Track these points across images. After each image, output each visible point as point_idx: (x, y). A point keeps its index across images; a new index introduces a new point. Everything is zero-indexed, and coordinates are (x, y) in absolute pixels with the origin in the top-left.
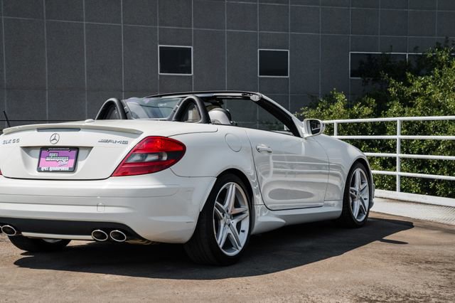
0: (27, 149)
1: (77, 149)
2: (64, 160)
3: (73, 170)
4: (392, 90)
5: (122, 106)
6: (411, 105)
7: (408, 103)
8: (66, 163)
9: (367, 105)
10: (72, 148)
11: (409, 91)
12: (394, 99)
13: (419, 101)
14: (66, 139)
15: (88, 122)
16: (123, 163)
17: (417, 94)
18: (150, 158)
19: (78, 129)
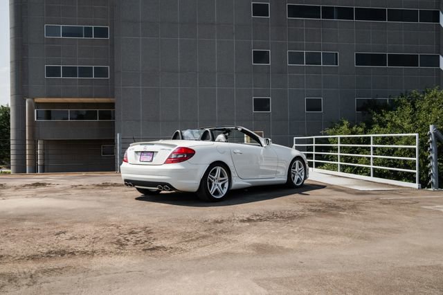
0: (137, 152)
1: (153, 152)
2: (149, 157)
3: (151, 161)
4: (374, 118)
5: (181, 133)
6: (384, 127)
7: (383, 125)
8: (149, 158)
9: (361, 127)
10: (151, 152)
11: (384, 120)
12: (376, 123)
13: (389, 124)
14: (149, 148)
15: (161, 141)
16: (169, 158)
17: (387, 121)
18: (180, 156)
19: (153, 144)
